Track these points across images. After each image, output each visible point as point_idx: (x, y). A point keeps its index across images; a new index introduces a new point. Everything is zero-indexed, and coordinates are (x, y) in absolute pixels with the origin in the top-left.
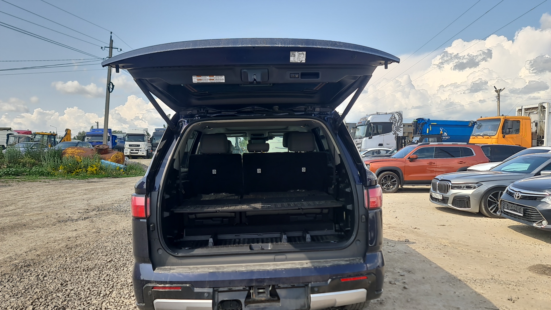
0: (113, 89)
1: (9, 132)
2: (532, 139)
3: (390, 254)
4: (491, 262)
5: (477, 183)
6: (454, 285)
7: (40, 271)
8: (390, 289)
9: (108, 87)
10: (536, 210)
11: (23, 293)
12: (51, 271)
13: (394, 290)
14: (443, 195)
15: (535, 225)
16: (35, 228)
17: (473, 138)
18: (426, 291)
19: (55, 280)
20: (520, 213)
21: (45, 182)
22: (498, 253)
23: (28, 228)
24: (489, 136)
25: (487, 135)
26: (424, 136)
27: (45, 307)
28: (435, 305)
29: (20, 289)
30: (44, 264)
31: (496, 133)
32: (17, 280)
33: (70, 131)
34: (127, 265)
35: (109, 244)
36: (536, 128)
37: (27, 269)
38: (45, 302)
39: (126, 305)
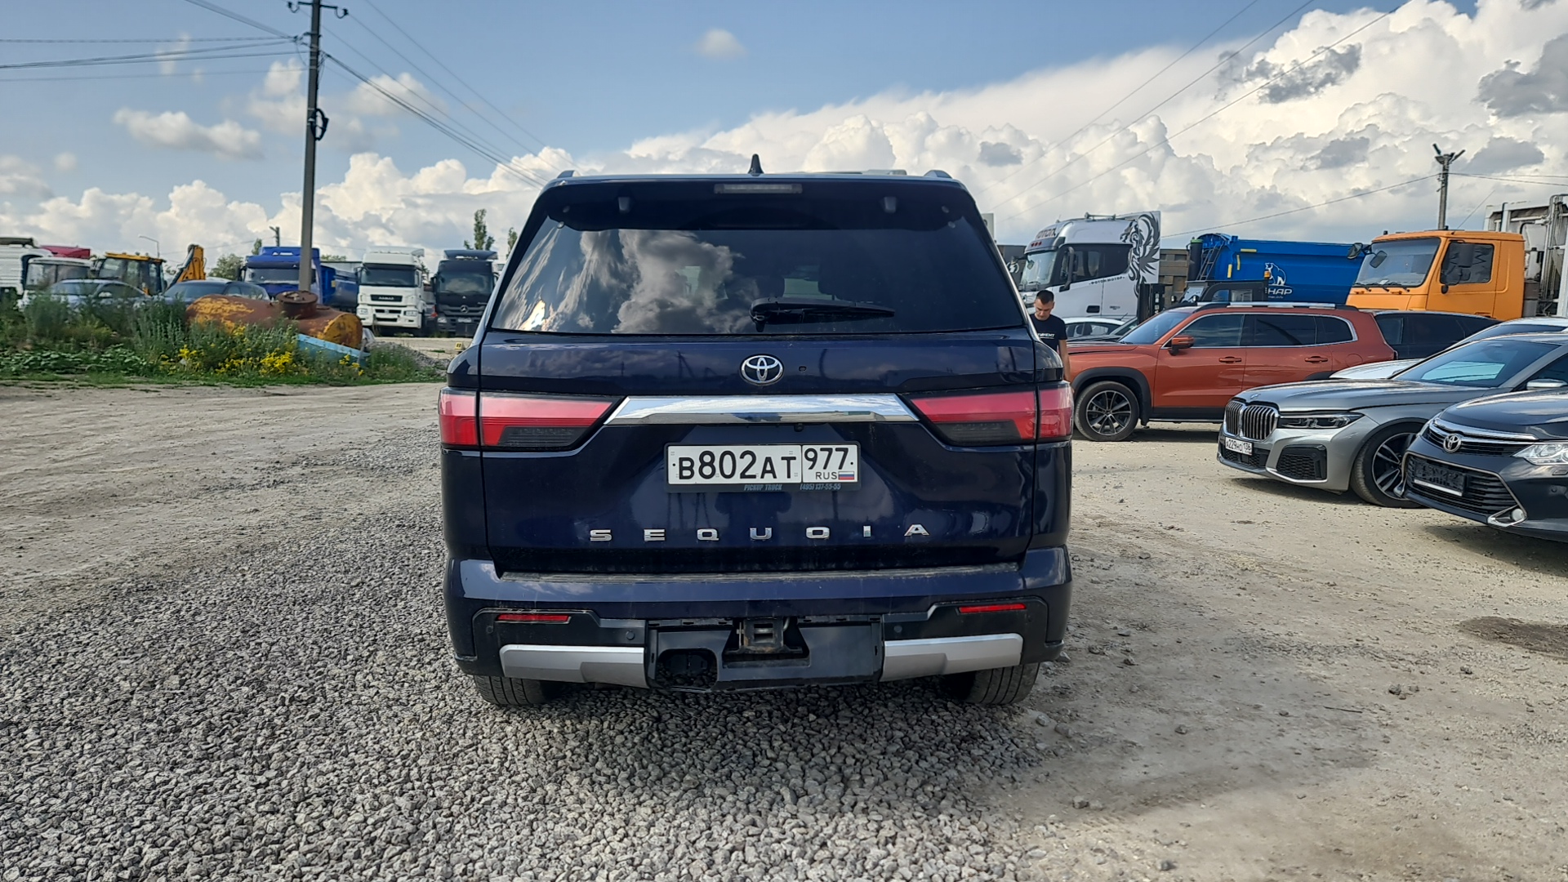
0: (324, 130)
1: (28, 250)
2: (1524, 299)
3: (1096, 586)
4: (1361, 610)
5: (1348, 412)
6: (1256, 657)
7: (180, 602)
8: (1089, 665)
9: (311, 122)
10: (1499, 481)
11: (147, 647)
12: (209, 602)
13: (1098, 666)
14: (1253, 444)
15: (1491, 520)
16: (145, 504)
17: (1358, 293)
18: (1181, 670)
19: (224, 622)
20: (1454, 488)
21: (147, 391)
22: (1383, 588)
23: (124, 503)
24: (1405, 287)
25: (1400, 286)
26: (1217, 286)
27: (212, 679)
28: (1198, 699)
29: (139, 639)
30: (187, 587)
31: (1424, 280)
32: (125, 620)
33: (202, 250)
34: (404, 596)
35: (350, 545)
36: (1538, 265)
37: (145, 597)
38: (209, 668)
39: (413, 680)
